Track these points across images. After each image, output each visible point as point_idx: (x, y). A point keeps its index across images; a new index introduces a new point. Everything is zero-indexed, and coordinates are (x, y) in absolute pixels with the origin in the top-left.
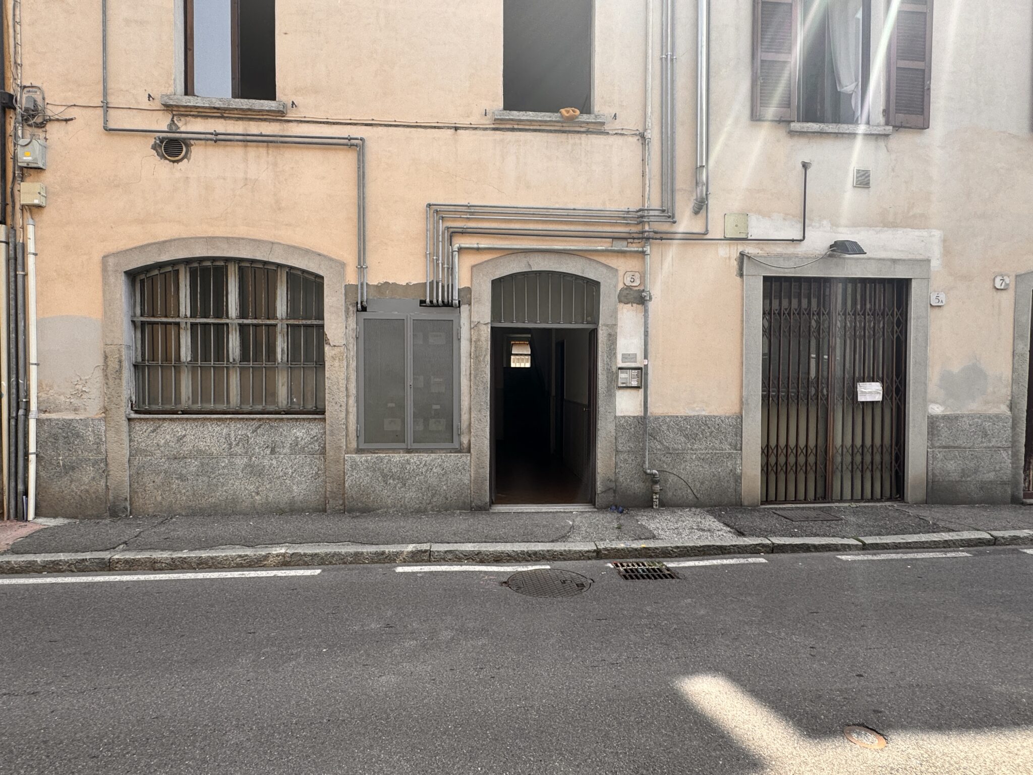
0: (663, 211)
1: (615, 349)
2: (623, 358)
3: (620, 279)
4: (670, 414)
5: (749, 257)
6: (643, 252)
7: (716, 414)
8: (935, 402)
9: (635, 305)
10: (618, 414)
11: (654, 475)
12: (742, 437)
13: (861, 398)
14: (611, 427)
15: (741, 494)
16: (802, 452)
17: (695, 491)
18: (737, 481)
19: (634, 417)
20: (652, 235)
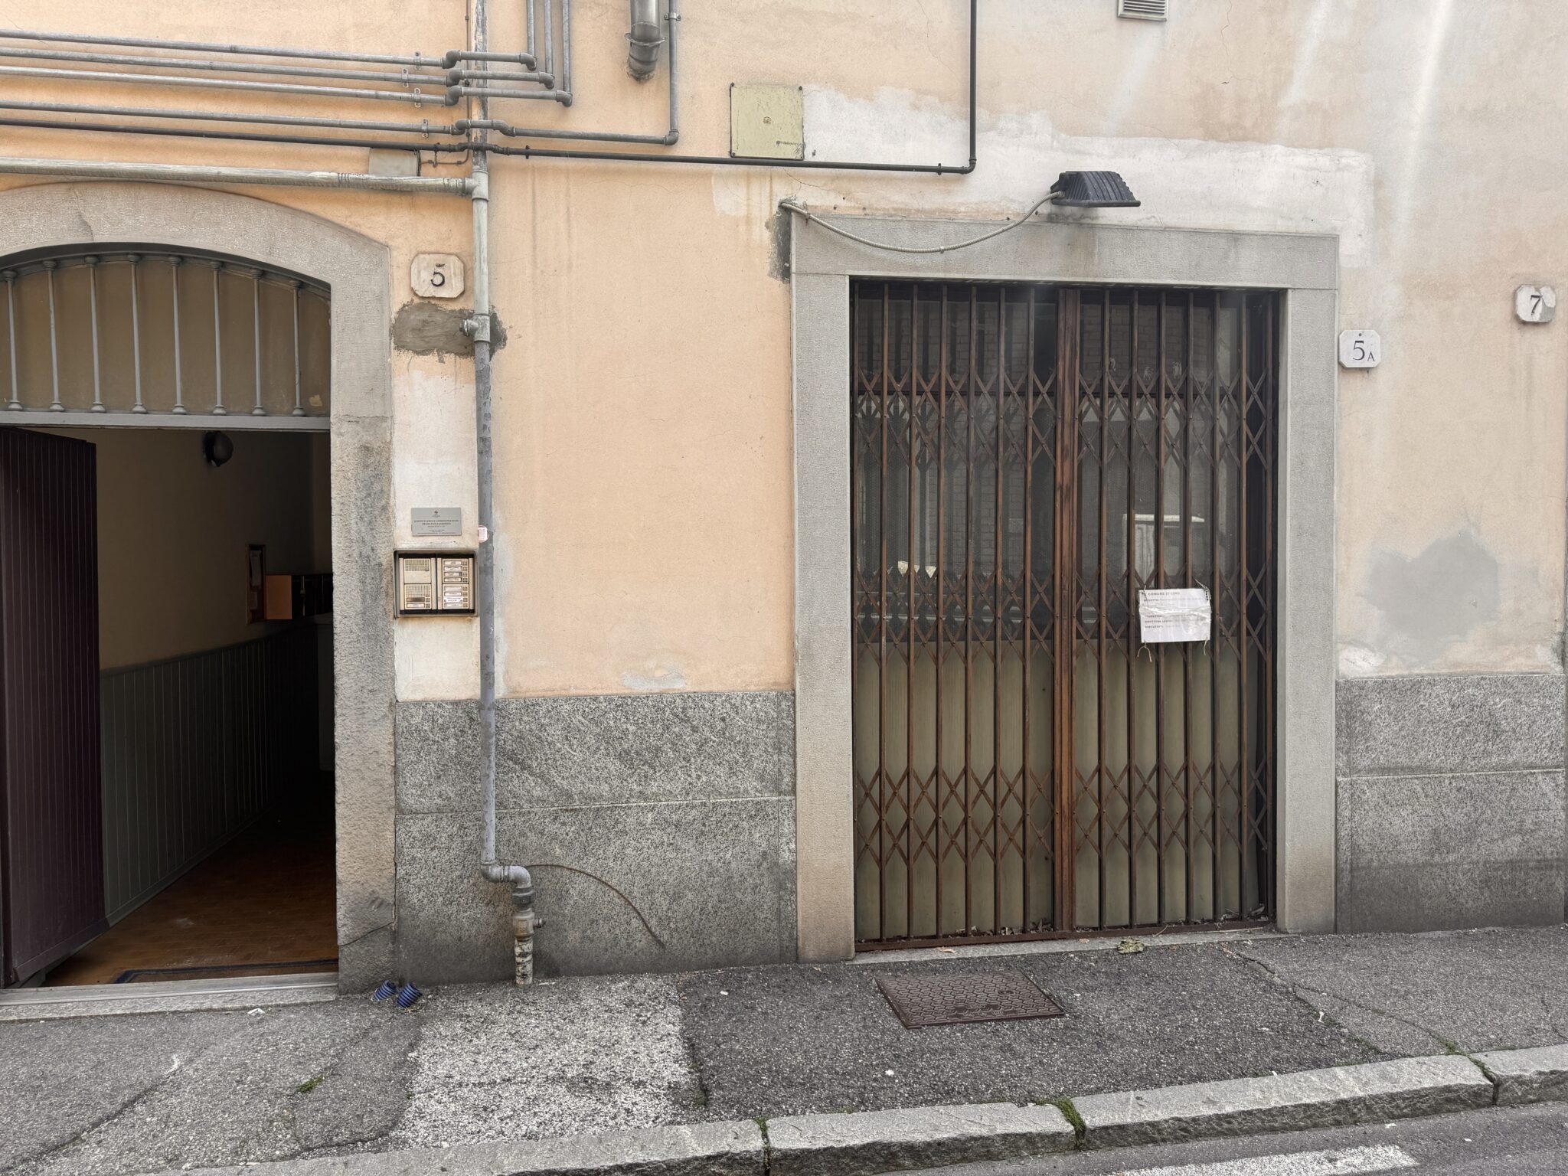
0: (530, 65)
1: (385, 493)
2: (415, 521)
3: (399, 274)
4: (573, 692)
5: (806, 219)
6: (465, 193)
7: (716, 688)
8: (1356, 643)
9: (449, 358)
10: (405, 692)
11: (516, 881)
12: (794, 756)
13: (1148, 636)
14: (381, 737)
15: (794, 926)
16: (982, 791)
17: (653, 923)
18: (781, 887)
19: (456, 703)
20: (495, 138)
